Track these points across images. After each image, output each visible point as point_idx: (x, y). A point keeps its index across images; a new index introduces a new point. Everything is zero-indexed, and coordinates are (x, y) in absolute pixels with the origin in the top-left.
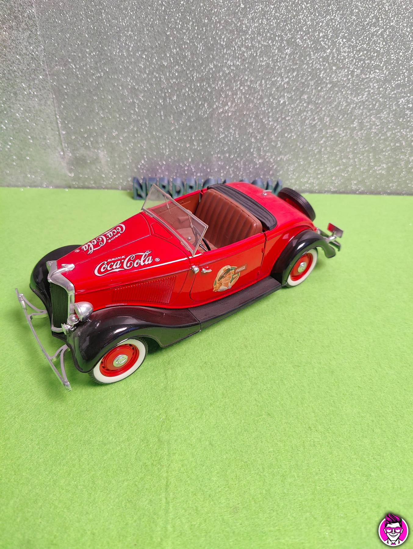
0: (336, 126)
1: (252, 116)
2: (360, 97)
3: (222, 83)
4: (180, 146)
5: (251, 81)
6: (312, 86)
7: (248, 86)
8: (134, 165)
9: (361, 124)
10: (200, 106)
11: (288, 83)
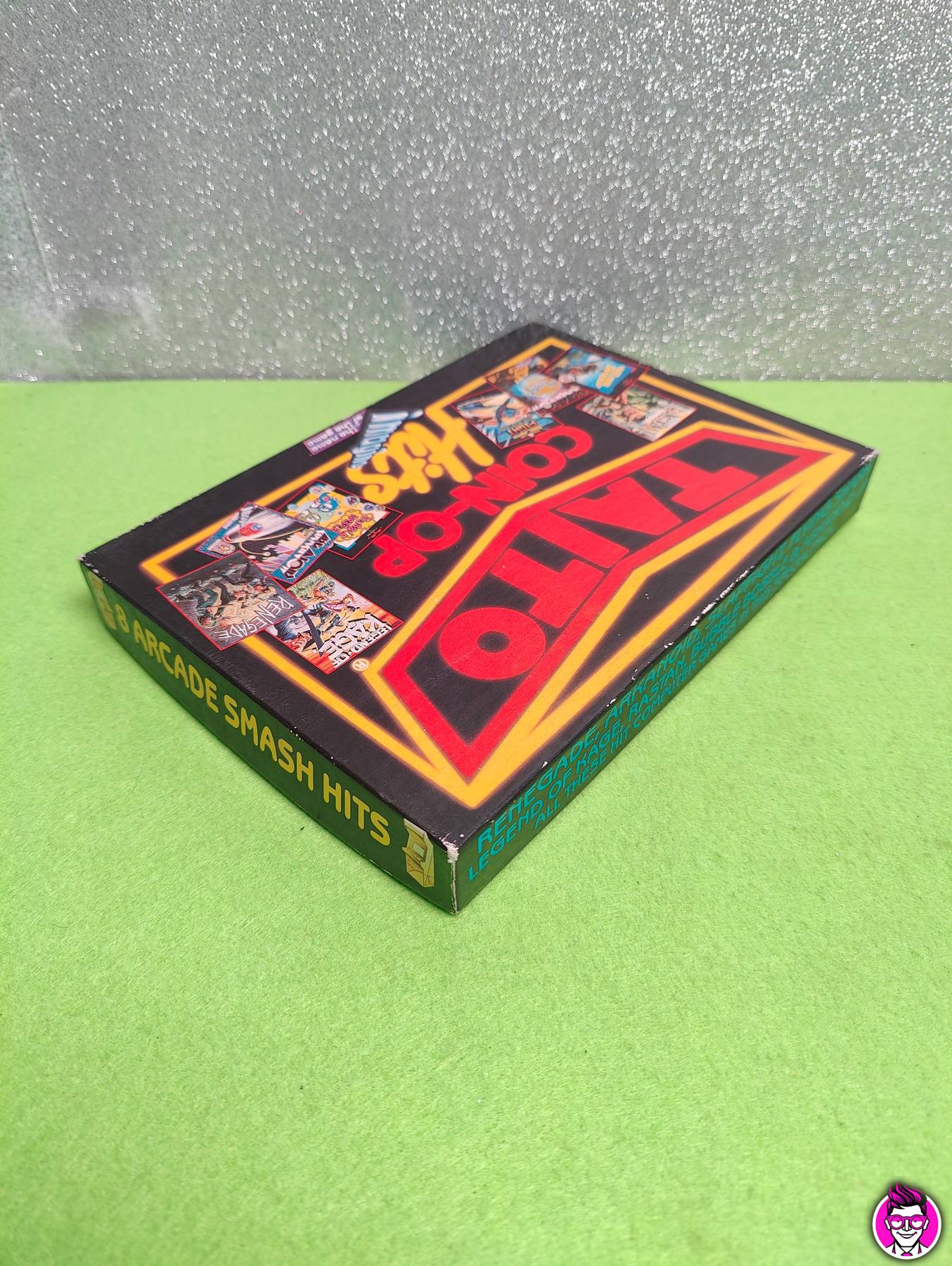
0: (696, 214)
1: (489, 193)
2: (750, 139)
3: (407, 115)
4: (325, 273)
5: (478, 107)
6: (628, 114)
7: (472, 119)
8: (219, 322)
9: (757, 204)
10: (359, 172)
11: (567, 109)
